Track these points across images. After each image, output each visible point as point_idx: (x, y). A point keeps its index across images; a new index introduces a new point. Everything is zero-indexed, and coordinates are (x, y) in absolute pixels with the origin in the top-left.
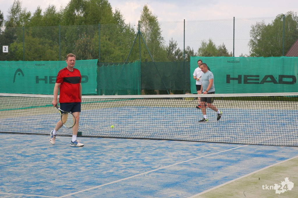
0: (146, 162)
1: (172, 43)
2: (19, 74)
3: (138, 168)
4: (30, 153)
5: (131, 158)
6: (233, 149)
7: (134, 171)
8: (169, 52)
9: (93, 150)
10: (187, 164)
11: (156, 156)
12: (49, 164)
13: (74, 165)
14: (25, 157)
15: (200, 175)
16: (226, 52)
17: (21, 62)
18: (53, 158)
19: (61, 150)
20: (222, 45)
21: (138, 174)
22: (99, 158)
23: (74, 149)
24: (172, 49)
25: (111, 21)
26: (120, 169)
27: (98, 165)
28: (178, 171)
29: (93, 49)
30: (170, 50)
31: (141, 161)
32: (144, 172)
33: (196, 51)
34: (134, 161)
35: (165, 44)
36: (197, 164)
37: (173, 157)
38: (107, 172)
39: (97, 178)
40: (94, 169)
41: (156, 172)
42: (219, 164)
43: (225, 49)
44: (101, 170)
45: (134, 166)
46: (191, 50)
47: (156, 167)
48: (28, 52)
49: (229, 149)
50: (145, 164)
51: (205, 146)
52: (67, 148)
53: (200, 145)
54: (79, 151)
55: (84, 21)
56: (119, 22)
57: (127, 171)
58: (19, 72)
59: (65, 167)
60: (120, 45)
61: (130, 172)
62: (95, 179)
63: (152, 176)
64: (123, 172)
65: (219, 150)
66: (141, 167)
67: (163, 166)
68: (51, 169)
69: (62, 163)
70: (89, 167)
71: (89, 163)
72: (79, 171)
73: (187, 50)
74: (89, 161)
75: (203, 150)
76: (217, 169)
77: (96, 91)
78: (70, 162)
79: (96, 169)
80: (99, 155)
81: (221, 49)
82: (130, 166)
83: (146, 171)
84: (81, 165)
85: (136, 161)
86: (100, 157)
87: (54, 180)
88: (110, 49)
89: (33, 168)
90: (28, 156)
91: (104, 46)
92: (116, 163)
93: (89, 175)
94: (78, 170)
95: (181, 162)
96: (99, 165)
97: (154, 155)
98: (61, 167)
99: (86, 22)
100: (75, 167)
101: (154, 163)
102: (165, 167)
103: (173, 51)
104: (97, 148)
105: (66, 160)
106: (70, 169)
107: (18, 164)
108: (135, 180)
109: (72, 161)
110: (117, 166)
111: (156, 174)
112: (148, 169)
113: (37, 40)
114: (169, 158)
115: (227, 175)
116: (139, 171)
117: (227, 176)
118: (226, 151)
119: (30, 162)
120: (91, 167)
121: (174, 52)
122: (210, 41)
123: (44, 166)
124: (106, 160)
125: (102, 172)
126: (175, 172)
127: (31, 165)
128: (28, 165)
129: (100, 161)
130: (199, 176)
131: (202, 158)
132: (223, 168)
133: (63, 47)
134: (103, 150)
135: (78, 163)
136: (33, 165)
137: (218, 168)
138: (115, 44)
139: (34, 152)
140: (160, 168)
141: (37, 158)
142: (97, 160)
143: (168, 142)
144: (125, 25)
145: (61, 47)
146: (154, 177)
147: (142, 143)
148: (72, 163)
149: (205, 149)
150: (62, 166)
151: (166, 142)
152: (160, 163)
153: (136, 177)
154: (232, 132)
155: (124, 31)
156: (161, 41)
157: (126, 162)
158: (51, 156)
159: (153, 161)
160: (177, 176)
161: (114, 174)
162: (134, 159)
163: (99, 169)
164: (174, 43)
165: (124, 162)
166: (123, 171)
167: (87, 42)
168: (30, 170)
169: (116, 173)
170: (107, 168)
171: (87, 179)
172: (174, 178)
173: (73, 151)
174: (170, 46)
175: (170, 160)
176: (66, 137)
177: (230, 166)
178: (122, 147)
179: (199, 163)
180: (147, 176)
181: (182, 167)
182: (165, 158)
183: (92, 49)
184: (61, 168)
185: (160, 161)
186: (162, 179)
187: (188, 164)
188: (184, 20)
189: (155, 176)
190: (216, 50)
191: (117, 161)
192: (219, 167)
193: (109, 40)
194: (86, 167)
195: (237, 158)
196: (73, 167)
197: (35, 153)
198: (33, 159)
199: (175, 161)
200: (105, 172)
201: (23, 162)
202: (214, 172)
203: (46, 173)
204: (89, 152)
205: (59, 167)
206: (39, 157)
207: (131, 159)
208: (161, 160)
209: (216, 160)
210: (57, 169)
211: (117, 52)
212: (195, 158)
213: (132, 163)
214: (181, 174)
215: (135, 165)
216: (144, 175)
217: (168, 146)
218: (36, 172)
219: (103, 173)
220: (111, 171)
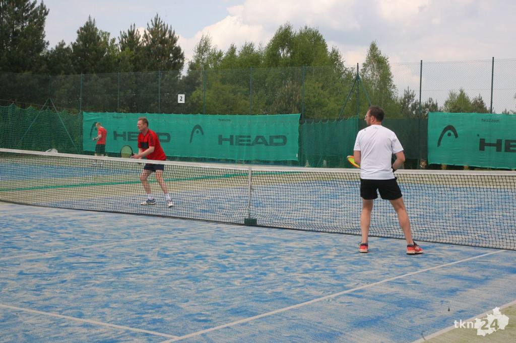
0: (338, 276)
1: (408, 93)
2: (198, 132)
3: (322, 286)
4: (173, 250)
5: (317, 266)
6: (479, 256)
7: (314, 292)
8: (403, 106)
9: (264, 249)
10: (401, 282)
11: (356, 264)
12: (192, 271)
13: (228, 276)
14: (163, 257)
15: (419, 304)
16: (483, 106)
17: (200, 115)
18: (201, 261)
19: (218, 247)
20: (478, 96)
21: (319, 297)
22: (268, 264)
23: (237, 247)
24: (409, 100)
25: (326, 63)
26: (294, 287)
27: (263, 277)
28: (383, 296)
29: (301, 100)
30: (405, 103)
31: (331, 273)
32: (329, 295)
33: (441, 105)
34: (320, 272)
35: (399, 94)
36: (417, 283)
37: (382, 268)
38: (274, 290)
39: (254, 303)
40: (254, 285)
41: (349, 295)
42: (454, 284)
43: (482, 102)
44: (264, 287)
45: (316, 282)
46: (435, 103)
47: (351, 285)
48: (215, 103)
49: (474, 256)
50: (336, 279)
51: (437, 249)
52: (228, 244)
53: (429, 247)
54: (244, 250)
55: (290, 63)
56: (336, 64)
57: (304, 291)
58: (197, 130)
59: (213, 279)
60: (337, 95)
61: (308, 293)
62: (250, 304)
63: (341, 303)
64: (299, 293)
65: (457, 259)
66: (327, 285)
67: (363, 284)
68: (190, 281)
69: (211, 271)
70: (248, 281)
71: (251, 273)
72: (231, 288)
73: (429, 103)
74: (252, 269)
75: (431, 256)
76: (449, 295)
77: (297, 156)
78: (224, 269)
79: (257, 285)
80: (270, 259)
81: (476, 102)
82: (312, 281)
83: (333, 292)
84: (237, 275)
85: (323, 273)
86: (270, 262)
87: (187, 301)
88: (323, 100)
89: (165, 277)
90: (166, 256)
91: (314, 97)
92: (292, 274)
93: (242, 295)
94: (230, 284)
95: (394, 277)
96: (265, 278)
97: (353, 263)
98: (206, 278)
99: (292, 64)
100: (228, 279)
101: (349, 278)
102: (366, 286)
103: (409, 104)
104: (272, 247)
105: (219, 265)
106: (218, 283)
107: (147, 270)
108: (310, 308)
109: (227, 268)
110: (290, 281)
111: (349, 299)
112: (338, 288)
113: (228, 87)
114: (376, 269)
115: (464, 306)
116: (322, 292)
117: (463, 309)
118: (467, 260)
119: (165, 266)
120: (251, 280)
121: (410, 106)
122: (462, 92)
123: (183, 275)
124: (277, 269)
125: (265, 290)
126: (379, 297)
127: (165, 272)
128: (160, 271)
129: (268, 270)
130: (417, 307)
131: (428, 271)
132: (458, 293)
133: (261, 97)
134: (278, 250)
135: (235, 272)
136: (167, 272)
137: (451, 292)
138: (330, 93)
139: (178, 249)
140: (357, 288)
141: (178, 260)
142: (265, 268)
143: (381, 240)
144: (344, 69)
145: (259, 98)
146: (344, 305)
147: (341, 240)
148: (226, 271)
149: (435, 255)
150: (208, 277)
151: (377, 240)
152: (359, 278)
153: (315, 303)
154: (482, 226)
155: (343, 76)
156: (393, 90)
157: (306, 273)
158: (199, 257)
159: (349, 274)
160: (380, 305)
161: (281, 296)
162: (320, 268)
163: (262, 285)
164: (411, 93)
165: (304, 273)
166: (298, 290)
167: (292, 91)
168: (159, 281)
169: (286, 293)
170: (276, 283)
171: (237, 303)
172: (375, 309)
173: (234, 251)
174: (405, 98)
175: (375, 274)
176: (232, 226)
177: (470, 289)
178: (310, 247)
179: (422, 281)
180: (333, 302)
181: (392, 287)
182: (369, 269)
183: (298, 100)
184: (206, 280)
185: (360, 274)
186: (356, 310)
187: (404, 282)
188: (422, 61)
189: (345, 303)
190: (470, 103)
191: (293, 272)
192: (453, 291)
193: (323, 88)
194: (244, 279)
195: (484, 274)
196: (224, 278)
197: (179, 251)
198: (171, 261)
199: (384, 275)
200: (270, 291)
201: (155, 267)
202: (443, 299)
203: (180, 287)
204: (257, 254)
205: (203, 278)
206: (182, 258)
207: (316, 269)
208: (363, 272)
209: (450, 276)
210: (199, 282)
211: (332, 105)
212: (417, 270)
213: (315, 277)
214: (388, 302)
215: (320, 280)
216: (329, 301)
217: (378, 248)
218: (166, 285)
219: (266, 292)
220: (279, 290)
